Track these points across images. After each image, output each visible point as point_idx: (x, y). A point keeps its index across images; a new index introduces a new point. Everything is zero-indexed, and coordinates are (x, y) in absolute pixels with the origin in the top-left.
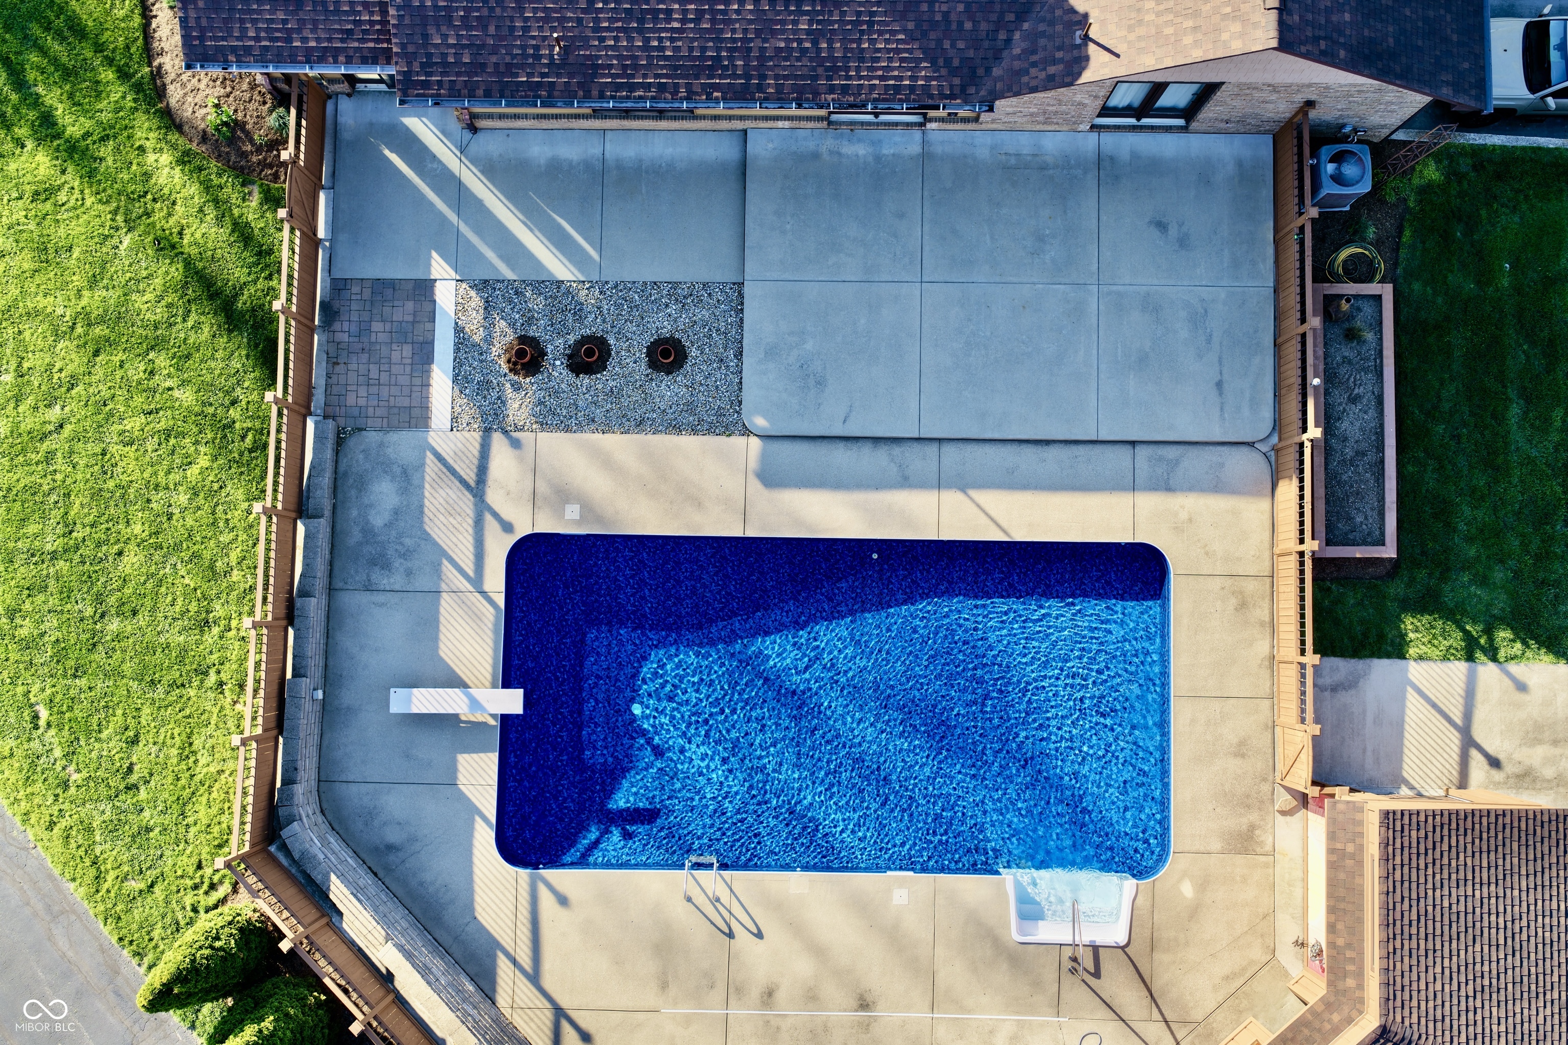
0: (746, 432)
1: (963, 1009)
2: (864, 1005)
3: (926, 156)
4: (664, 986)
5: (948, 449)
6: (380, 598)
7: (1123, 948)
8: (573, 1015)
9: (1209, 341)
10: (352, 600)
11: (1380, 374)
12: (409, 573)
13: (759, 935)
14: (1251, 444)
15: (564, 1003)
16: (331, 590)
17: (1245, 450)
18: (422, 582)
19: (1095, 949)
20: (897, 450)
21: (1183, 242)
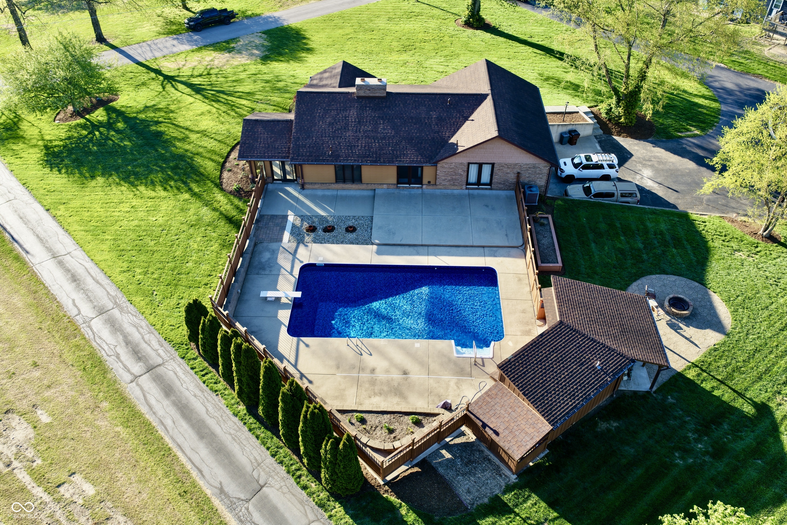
0: (373, 244)
1: (439, 375)
2: (405, 373)
3: (423, 194)
4: (338, 368)
5: (430, 248)
6: (261, 276)
7: (491, 359)
8: (306, 375)
9: (502, 226)
10: (251, 276)
11: (551, 232)
12: (271, 271)
13: (371, 355)
14: (517, 247)
15: (303, 372)
16: (247, 274)
17: (516, 249)
18: (274, 272)
19: (482, 359)
20: (416, 248)
21: (493, 209)
